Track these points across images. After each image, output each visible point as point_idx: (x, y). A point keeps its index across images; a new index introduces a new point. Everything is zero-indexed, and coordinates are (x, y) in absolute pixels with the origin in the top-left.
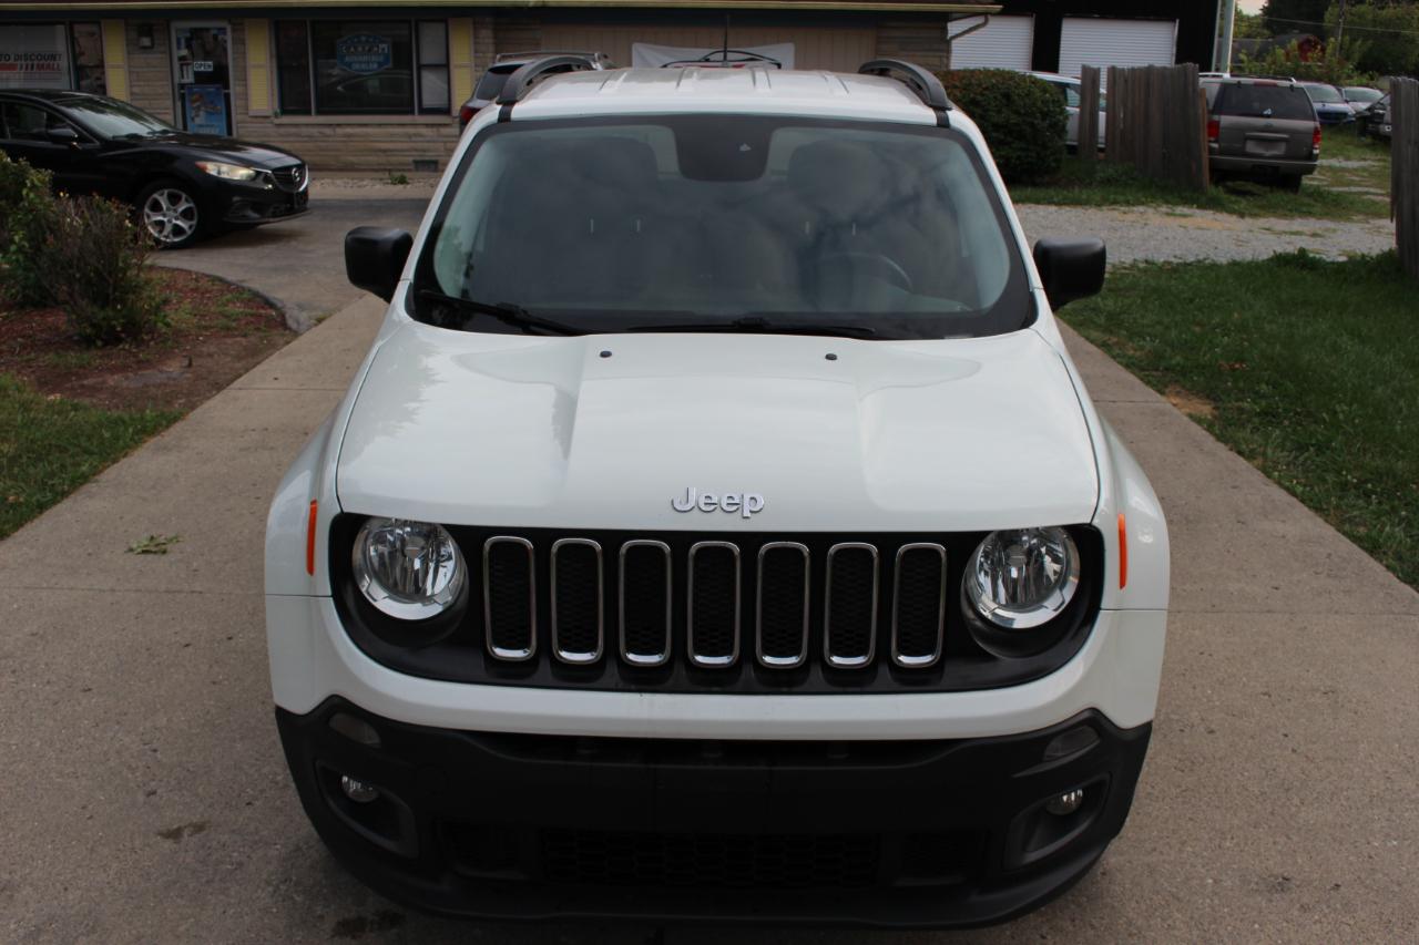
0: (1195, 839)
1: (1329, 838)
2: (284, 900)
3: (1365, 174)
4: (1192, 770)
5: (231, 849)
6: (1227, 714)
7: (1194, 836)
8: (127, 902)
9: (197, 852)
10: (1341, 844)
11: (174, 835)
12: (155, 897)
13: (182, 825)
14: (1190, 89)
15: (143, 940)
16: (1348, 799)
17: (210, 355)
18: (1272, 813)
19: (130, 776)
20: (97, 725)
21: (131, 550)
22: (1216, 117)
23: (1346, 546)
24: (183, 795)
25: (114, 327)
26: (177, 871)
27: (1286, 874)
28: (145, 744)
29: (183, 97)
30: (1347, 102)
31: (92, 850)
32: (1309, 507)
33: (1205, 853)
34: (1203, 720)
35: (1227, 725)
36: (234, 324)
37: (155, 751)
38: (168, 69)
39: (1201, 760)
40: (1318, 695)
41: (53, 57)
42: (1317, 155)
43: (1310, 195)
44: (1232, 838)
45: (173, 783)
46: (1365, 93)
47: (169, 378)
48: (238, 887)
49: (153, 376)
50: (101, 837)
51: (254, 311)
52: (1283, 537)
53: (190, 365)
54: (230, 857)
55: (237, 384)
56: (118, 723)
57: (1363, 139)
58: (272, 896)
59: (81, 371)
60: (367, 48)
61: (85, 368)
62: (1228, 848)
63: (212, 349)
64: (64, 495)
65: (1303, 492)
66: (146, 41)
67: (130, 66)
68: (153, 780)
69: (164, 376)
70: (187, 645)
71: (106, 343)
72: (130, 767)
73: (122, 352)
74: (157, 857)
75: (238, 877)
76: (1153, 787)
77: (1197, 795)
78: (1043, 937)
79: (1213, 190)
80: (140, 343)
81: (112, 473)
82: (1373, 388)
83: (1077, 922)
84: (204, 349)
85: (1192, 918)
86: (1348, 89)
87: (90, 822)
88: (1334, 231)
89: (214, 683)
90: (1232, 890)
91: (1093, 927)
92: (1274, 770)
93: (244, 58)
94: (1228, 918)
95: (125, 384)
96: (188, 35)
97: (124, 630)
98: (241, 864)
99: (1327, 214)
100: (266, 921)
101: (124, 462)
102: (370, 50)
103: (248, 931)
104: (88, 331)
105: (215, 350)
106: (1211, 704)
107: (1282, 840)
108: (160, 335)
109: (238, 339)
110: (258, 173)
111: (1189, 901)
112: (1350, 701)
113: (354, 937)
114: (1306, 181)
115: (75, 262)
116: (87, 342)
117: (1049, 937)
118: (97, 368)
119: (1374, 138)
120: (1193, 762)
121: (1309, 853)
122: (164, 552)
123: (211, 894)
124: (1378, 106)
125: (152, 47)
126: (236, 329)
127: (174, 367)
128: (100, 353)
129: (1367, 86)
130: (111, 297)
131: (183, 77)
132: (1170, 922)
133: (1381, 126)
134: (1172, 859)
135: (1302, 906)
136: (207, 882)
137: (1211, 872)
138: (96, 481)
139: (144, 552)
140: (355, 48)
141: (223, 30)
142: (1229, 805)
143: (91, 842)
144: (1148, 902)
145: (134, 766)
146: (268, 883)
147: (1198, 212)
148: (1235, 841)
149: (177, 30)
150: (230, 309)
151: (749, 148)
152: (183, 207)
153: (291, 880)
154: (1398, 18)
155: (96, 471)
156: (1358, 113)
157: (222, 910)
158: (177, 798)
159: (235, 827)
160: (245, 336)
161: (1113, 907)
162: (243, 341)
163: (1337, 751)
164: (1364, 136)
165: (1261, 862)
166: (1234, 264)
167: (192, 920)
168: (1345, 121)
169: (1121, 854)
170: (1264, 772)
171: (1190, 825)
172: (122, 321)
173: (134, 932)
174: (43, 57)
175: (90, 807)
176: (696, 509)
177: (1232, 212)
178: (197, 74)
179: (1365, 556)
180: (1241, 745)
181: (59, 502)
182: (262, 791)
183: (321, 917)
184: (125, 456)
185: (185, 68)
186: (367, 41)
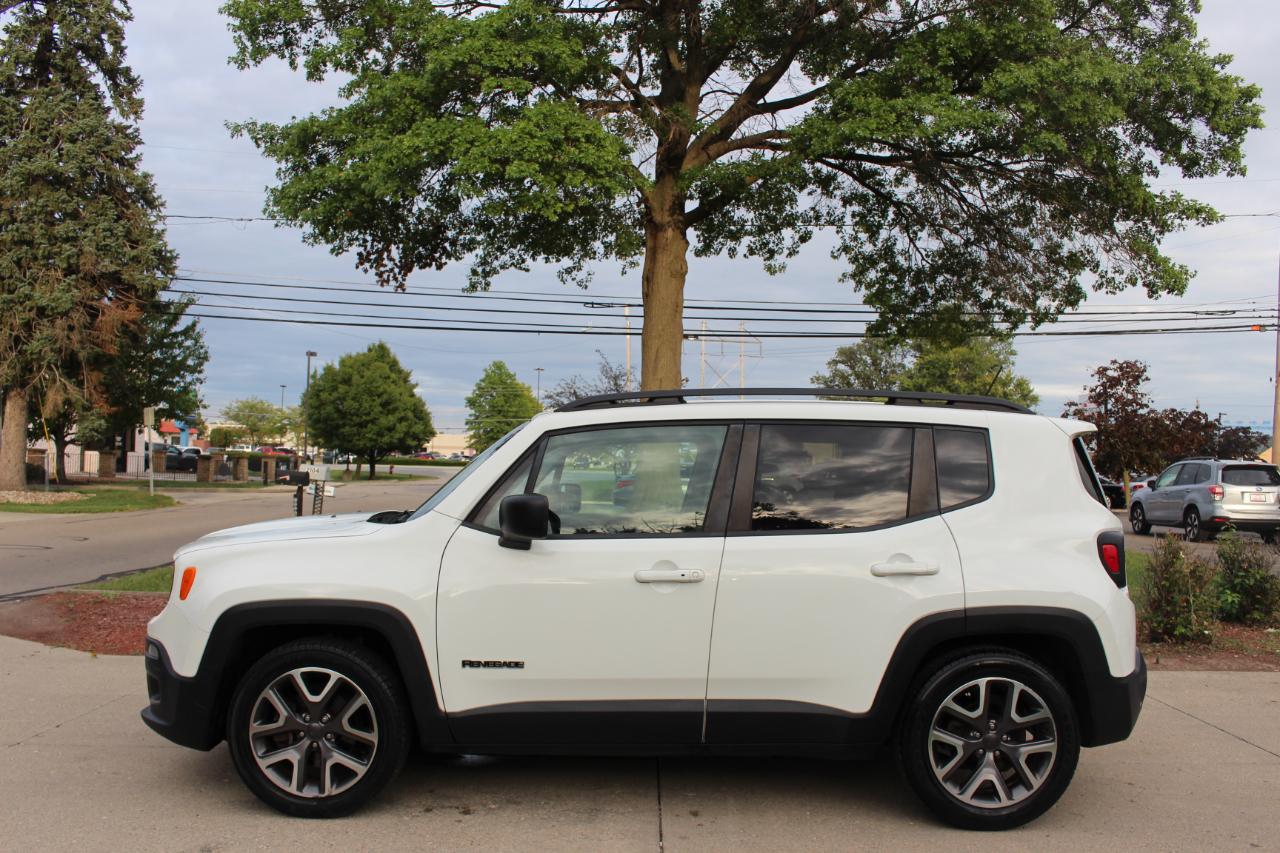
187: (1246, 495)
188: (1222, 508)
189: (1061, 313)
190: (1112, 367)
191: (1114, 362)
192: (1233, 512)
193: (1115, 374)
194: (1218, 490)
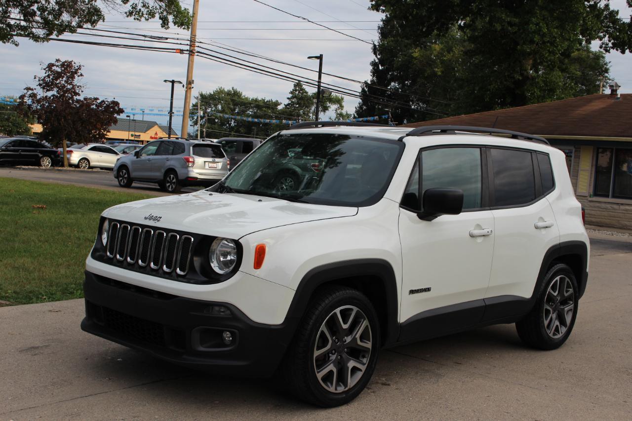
93: (578, 166)
141: (570, 151)
187: (207, 163)
188: (193, 171)
189: (81, 27)
190: (57, 64)
191: (58, 60)
192: (200, 174)
193: (59, 70)
194: (191, 160)
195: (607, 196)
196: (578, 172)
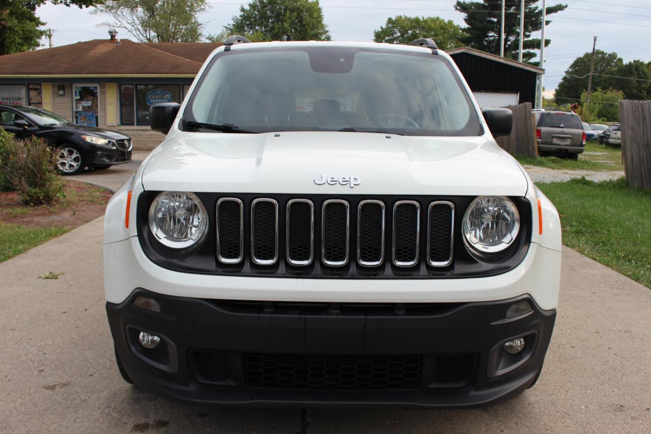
0: (572, 390)
1: (639, 389)
2: (106, 416)
3: (604, 157)
4: (566, 362)
5: (80, 394)
6: (579, 340)
7: (572, 389)
8: (24, 416)
9: (63, 395)
10: (646, 391)
11: (53, 388)
12: (39, 414)
13: (56, 383)
14: (528, 114)
15: (31, 433)
16: (646, 373)
17: (84, 211)
18: (609, 379)
19: (31, 364)
20: (16, 343)
21: (40, 278)
22: (539, 128)
23: (623, 278)
24: (58, 372)
25: (39, 197)
26: (52, 403)
27: (621, 404)
28: (40, 351)
29: (77, 117)
30: (594, 130)
31: (8, 394)
32: (604, 265)
33: (579, 396)
34: (568, 342)
35: (580, 344)
36: (96, 200)
37: (45, 354)
38: (71, 105)
39: (570, 358)
40: (622, 332)
41: (19, 99)
42: (584, 145)
43: (583, 162)
44: (591, 389)
45: (53, 366)
46: (600, 126)
47: (64, 219)
48: (83, 410)
49: (56, 218)
50: (13, 389)
51: (105, 195)
52: (594, 275)
53: (74, 214)
54: (80, 397)
55: (96, 220)
56: (27, 343)
57: (602, 146)
58: (101, 414)
59: (23, 216)
60: (160, 96)
61: (24, 214)
62: (590, 393)
63: (85, 209)
64: (10, 257)
65: (600, 259)
66: (61, 92)
67: (53, 103)
68: (43, 365)
69: (62, 217)
70: (65, 312)
71: (35, 205)
72: (31, 360)
73: (42, 209)
74: (42, 397)
75: (84, 406)
76: (548, 369)
77: (571, 372)
78: (502, 431)
79: (539, 158)
80: (51, 205)
81: (33, 250)
82: (624, 223)
83: (519, 424)
84: (81, 209)
85: (577, 422)
86: (594, 125)
87: (8, 382)
88: (595, 174)
89: (77, 327)
90: (595, 410)
91: (527, 427)
92: (607, 362)
93: (105, 100)
94: (595, 422)
95: (43, 220)
96: (80, 90)
97: (34, 306)
98: (85, 400)
99: (590, 169)
100: (97, 424)
101: (40, 247)
102: (161, 97)
103: (87, 429)
104: (27, 198)
105: (86, 209)
106: (571, 336)
107: (617, 390)
108: (60, 203)
109: (98, 206)
110: (110, 142)
111: (574, 415)
112: (638, 335)
113: (142, 431)
114: (580, 156)
115: (23, 167)
116: (26, 203)
117: (505, 431)
118: (30, 214)
119: (606, 145)
120: (566, 359)
121: (631, 395)
122: (56, 278)
123: (69, 413)
124: (608, 131)
125: (64, 95)
126: (96, 202)
127: (66, 215)
128: (32, 208)
129: (602, 124)
130: (39, 183)
131: (77, 108)
132: (566, 424)
133: (609, 140)
134: (562, 398)
135: (632, 417)
136: (67, 408)
137: (583, 403)
138: (26, 253)
139: (46, 278)
140: (155, 96)
141: (96, 88)
142: (587, 376)
143: (8, 391)
144: (554, 416)
145: (33, 360)
146: (99, 408)
147: (533, 167)
148: (593, 390)
149: (75, 88)
150: (94, 194)
151: (344, 60)
152: (74, 156)
153: (111, 407)
154: (612, 98)
155: (26, 250)
156: (598, 135)
157: (74, 420)
158: (54, 373)
159: (83, 385)
160: (101, 204)
161: (536, 418)
162: (100, 206)
163: (636, 354)
164: (602, 144)
165: (607, 399)
166: (553, 183)
167: (58, 424)
168: (593, 138)
169: (537, 396)
170: (602, 363)
171: (569, 384)
172: (43, 194)
173: (27, 429)
174: (15, 99)
175: (9, 376)
176: (326, 184)
177: (548, 167)
178: (83, 107)
179: (634, 282)
180: (589, 352)
181: (7, 260)
182: (98, 370)
183: (126, 423)
184: (41, 244)
185: (78, 104)
186: (161, 93)
195: (133, 124)
196: (105, 106)
